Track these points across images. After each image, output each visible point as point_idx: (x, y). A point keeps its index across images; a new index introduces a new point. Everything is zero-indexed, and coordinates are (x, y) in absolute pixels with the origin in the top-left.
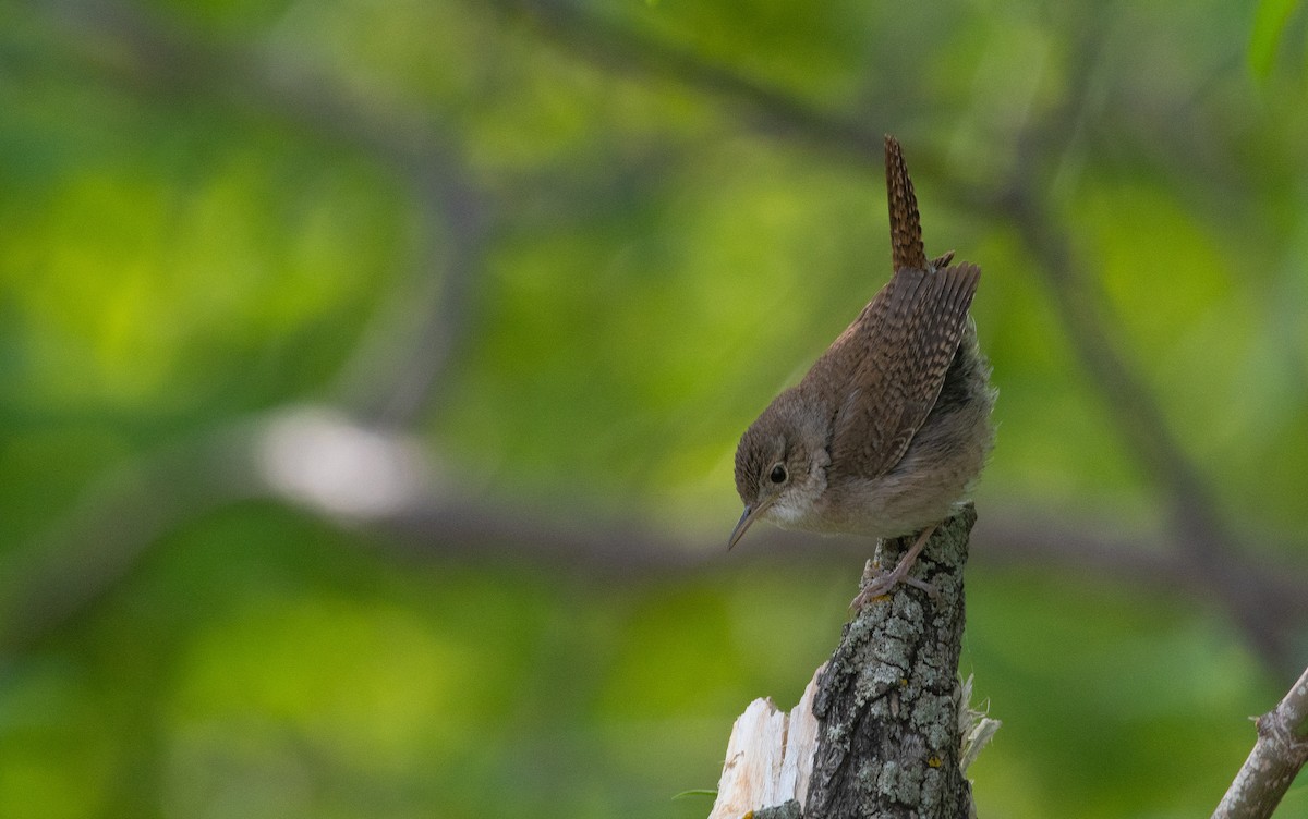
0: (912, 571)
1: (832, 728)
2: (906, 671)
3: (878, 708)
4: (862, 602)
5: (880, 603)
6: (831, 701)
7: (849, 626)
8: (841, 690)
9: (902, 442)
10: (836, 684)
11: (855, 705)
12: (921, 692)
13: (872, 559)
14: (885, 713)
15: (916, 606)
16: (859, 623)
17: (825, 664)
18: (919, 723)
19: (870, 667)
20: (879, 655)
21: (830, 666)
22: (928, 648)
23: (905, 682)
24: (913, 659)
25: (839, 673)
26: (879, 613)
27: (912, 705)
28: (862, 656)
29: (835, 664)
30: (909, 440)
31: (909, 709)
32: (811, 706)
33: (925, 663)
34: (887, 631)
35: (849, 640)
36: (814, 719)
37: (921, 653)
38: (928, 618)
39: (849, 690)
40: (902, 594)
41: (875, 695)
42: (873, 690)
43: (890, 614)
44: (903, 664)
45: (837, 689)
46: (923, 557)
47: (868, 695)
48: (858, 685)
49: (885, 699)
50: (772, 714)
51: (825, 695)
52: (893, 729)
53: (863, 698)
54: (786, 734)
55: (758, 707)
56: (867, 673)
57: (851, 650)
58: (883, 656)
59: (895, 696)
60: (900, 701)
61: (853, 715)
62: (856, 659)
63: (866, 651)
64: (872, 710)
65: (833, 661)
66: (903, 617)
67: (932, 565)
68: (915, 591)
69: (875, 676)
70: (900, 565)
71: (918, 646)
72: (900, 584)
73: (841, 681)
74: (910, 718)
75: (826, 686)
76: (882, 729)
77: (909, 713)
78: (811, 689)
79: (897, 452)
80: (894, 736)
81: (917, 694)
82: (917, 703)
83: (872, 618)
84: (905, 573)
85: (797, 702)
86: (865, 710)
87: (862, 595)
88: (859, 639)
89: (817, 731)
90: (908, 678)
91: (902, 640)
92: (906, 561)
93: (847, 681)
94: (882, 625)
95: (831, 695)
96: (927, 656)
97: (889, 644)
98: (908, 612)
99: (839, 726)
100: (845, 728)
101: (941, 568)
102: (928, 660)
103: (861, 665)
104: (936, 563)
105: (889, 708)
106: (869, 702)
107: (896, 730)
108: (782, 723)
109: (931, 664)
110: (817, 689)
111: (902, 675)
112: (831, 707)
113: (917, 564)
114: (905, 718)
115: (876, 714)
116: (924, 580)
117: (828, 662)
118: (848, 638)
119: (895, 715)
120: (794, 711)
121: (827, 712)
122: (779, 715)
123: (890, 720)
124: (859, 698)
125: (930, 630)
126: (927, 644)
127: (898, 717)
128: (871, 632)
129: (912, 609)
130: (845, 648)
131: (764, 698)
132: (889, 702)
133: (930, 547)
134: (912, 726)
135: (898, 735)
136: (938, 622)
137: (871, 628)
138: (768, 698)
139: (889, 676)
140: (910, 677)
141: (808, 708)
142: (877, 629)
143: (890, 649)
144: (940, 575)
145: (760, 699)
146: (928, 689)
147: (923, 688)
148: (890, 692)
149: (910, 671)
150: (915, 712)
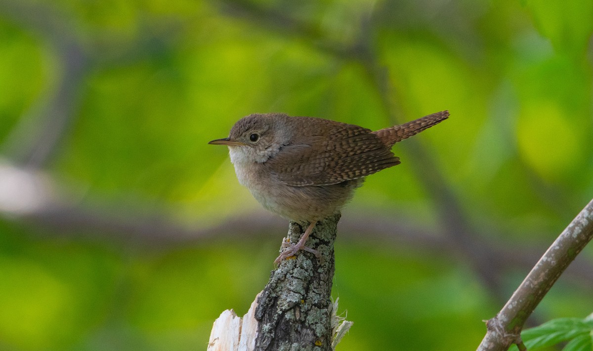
0: (307, 244)
1: (265, 325)
2: (303, 295)
3: (289, 315)
4: (281, 260)
5: (290, 260)
6: (264, 311)
7: (274, 272)
8: (270, 305)
9: (304, 182)
10: (267, 302)
11: (277, 313)
12: (311, 307)
13: (286, 237)
14: (293, 317)
15: (309, 262)
16: (279, 271)
17: (262, 292)
18: (310, 323)
19: (285, 293)
20: (289, 287)
21: (264, 293)
22: (315, 284)
23: (303, 301)
24: (307, 290)
25: (268, 296)
26: (290, 265)
27: (306, 313)
28: (281, 288)
29: (267, 292)
30: (308, 185)
31: (305, 315)
32: (254, 314)
33: (313, 292)
34: (294, 275)
35: (274, 280)
36: (256, 321)
37: (311, 286)
38: (315, 268)
39: (274, 306)
40: (302, 256)
41: (287, 308)
42: (286, 305)
43: (295, 266)
44: (302, 292)
45: (268, 305)
46: (312, 236)
47: (284, 308)
48: (278, 303)
49: (292, 310)
50: (234, 318)
51: (261, 308)
52: (296, 326)
53: (281, 310)
54: (241, 328)
55: (226, 314)
56: (283, 297)
57: (275, 285)
58: (292, 288)
59: (298, 309)
60: (300, 311)
61: (276, 318)
62: (278, 289)
63: (283, 285)
64: (286, 316)
65: (265, 291)
66: (302, 267)
67: (317, 241)
68: (309, 254)
69: (287, 299)
70: (301, 241)
71: (310, 282)
72: (300, 251)
73: (270, 301)
74: (306, 320)
75: (262, 303)
76: (291, 326)
77: (305, 317)
78: (254, 305)
79: (299, 183)
80: (297, 330)
81: (310, 308)
82: (309, 312)
83: (286, 268)
84: (303, 245)
85: (246, 312)
86: (282, 316)
87: (281, 256)
88: (279, 279)
89: (257, 326)
90: (305, 299)
91: (302, 280)
92: (304, 237)
93: (273, 301)
94: (291, 271)
95: (264, 308)
96: (315, 288)
97: (295, 282)
98: (305, 265)
99: (268, 324)
100: (272, 326)
101: (322, 242)
102: (315, 290)
103: (280, 293)
104: (319, 239)
105: (295, 315)
106: (284, 312)
107: (298, 326)
108: (239, 323)
109: (317, 292)
110: (257, 305)
111: (302, 298)
112: (264, 314)
113: (310, 240)
114: (303, 320)
115: (288, 318)
116: (313, 248)
117: (263, 291)
118: (273, 278)
119: (298, 318)
120: (245, 316)
121: (262, 317)
122: (237, 319)
123: (295, 321)
124: (279, 310)
125: (316, 274)
126: (315, 282)
127: (299, 320)
128: (285, 275)
129: (307, 263)
130: (272, 284)
131: (230, 310)
132: (295, 312)
133: (317, 231)
134: (307, 324)
135: (299, 329)
136: (320, 270)
137: (285, 273)
138: (231, 310)
139: (295, 298)
140: (306, 299)
141: (252, 315)
142: (288, 274)
143: (295, 284)
144: (322, 246)
145: (227, 310)
146: (315, 305)
147: (312, 305)
148: (295, 306)
149: (306, 295)
150: (308, 317)
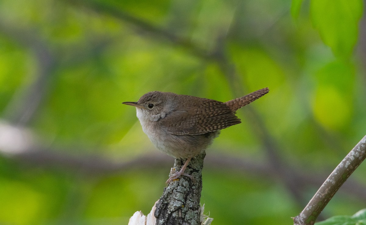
0: (185, 171)
1: (160, 220)
2: (183, 202)
3: (175, 214)
4: (170, 181)
5: (176, 181)
6: (160, 212)
7: (166, 189)
8: (163, 209)
9: (183, 132)
10: (162, 206)
11: (168, 213)
12: (188, 209)
13: (173, 168)
14: (177, 216)
15: (187, 182)
16: (169, 188)
17: (158, 200)
18: (188, 219)
19: (172, 201)
20: (175, 197)
21: (160, 201)
22: (190, 195)
23: (183, 206)
24: (186, 199)
25: (162, 203)
26: (175, 184)
27: (185, 213)
28: (170, 198)
29: (161, 201)
30: (185, 134)
31: (184, 214)
33: (190, 200)
34: (178, 190)
35: (166, 193)
36: (155, 218)
37: (188, 197)
38: (191, 186)
39: (166, 209)
40: (182, 179)
41: (174, 210)
42: (173, 208)
43: (178, 185)
44: (183, 201)
45: (162, 208)
46: (189, 167)
47: (172, 210)
48: (168, 207)
49: (177, 211)
50: (142, 216)
51: (158, 210)
52: (179, 221)
53: (170, 211)
54: (146, 222)
55: (137, 214)
56: (171, 203)
57: (166, 196)
58: (177, 198)
59: (180, 211)
60: (182, 212)
61: (167, 216)
62: (168, 199)
63: (171, 196)
64: (173, 215)
65: (161, 199)
66: (183, 186)
67: (192, 170)
68: (186, 178)
69: (174, 204)
70: (182, 170)
71: (187, 195)
72: (182, 175)
73: (163, 206)
74: (185, 217)
75: (158, 207)
76: (176, 221)
77: (185, 216)
78: (154, 208)
79: (180, 133)
80: (180, 223)
81: (187, 210)
82: (187, 213)
83: (173, 186)
84: (183, 172)
85: (149, 212)
86: (170, 215)
87: (170, 179)
88: (169, 193)
89: (156, 221)
90: (184, 205)
91: (182, 193)
92: (184, 167)
93: (165, 206)
94: (176, 188)
95: (160, 210)
96: (190, 198)
97: (178, 194)
98: (184, 184)
99: (162, 220)
100: (164, 221)
101: (195, 170)
102: (190, 199)
103: (169, 201)
104: (193, 169)
105: (178, 214)
106: (172, 212)
107: (180, 221)
108: (145, 219)
109: (191, 200)
110: (156, 208)
111: (182, 204)
112: (160, 214)
113: (187, 169)
114: (183, 217)
115: (174, 216)
116: (189, 174)
117: (159, 200)
118: (165, 192)
119: (180, 216)
120: (148, 215)
121: (159, 215)
122: (144, 216)
123: (179, 218)
124: (169, 211)
125: (191, 190)
126: (190, 194)
127: (181, 217)
128: (173, 190)
129: (185, 183)
130: (164, 195)
131: (139, 211)
132: (178, 212)
133: (191, 164)
134: (186, 220)
136: (193, 187)
137: (173, 189)
139: (178, 204)
140: (185, 205)
141: (153, 214)
142: (174, 190)
143: (178, 196)
144: (194, 172)
146: (191, 208)
147: (189, 208)
148: (178, 209)
149: (185, 202)
150: (186, 216)
